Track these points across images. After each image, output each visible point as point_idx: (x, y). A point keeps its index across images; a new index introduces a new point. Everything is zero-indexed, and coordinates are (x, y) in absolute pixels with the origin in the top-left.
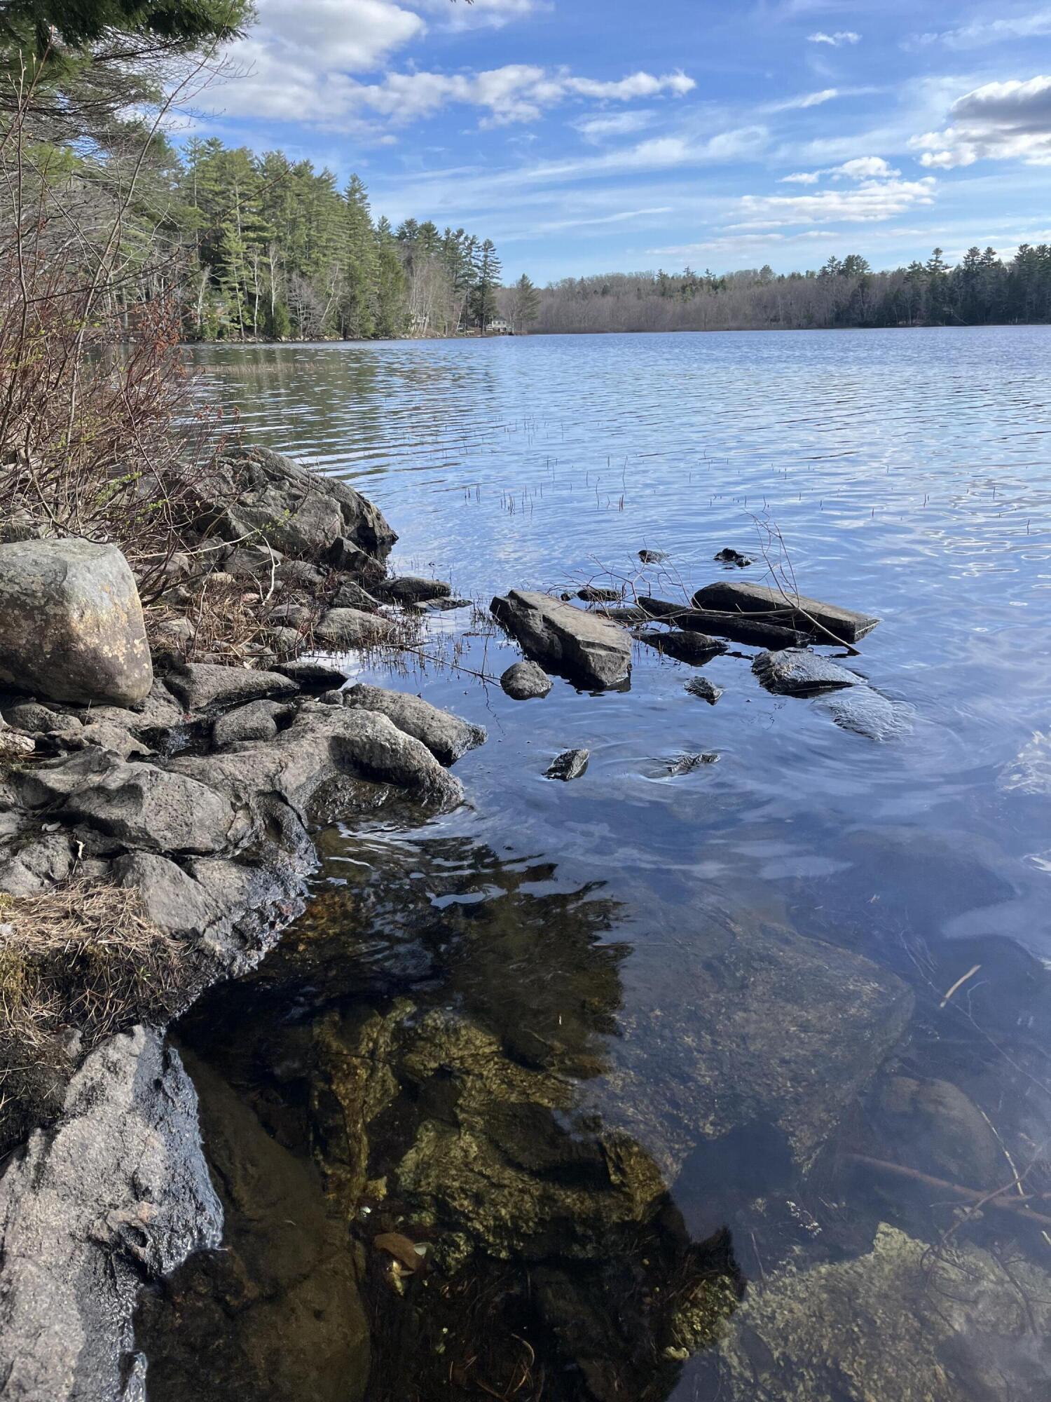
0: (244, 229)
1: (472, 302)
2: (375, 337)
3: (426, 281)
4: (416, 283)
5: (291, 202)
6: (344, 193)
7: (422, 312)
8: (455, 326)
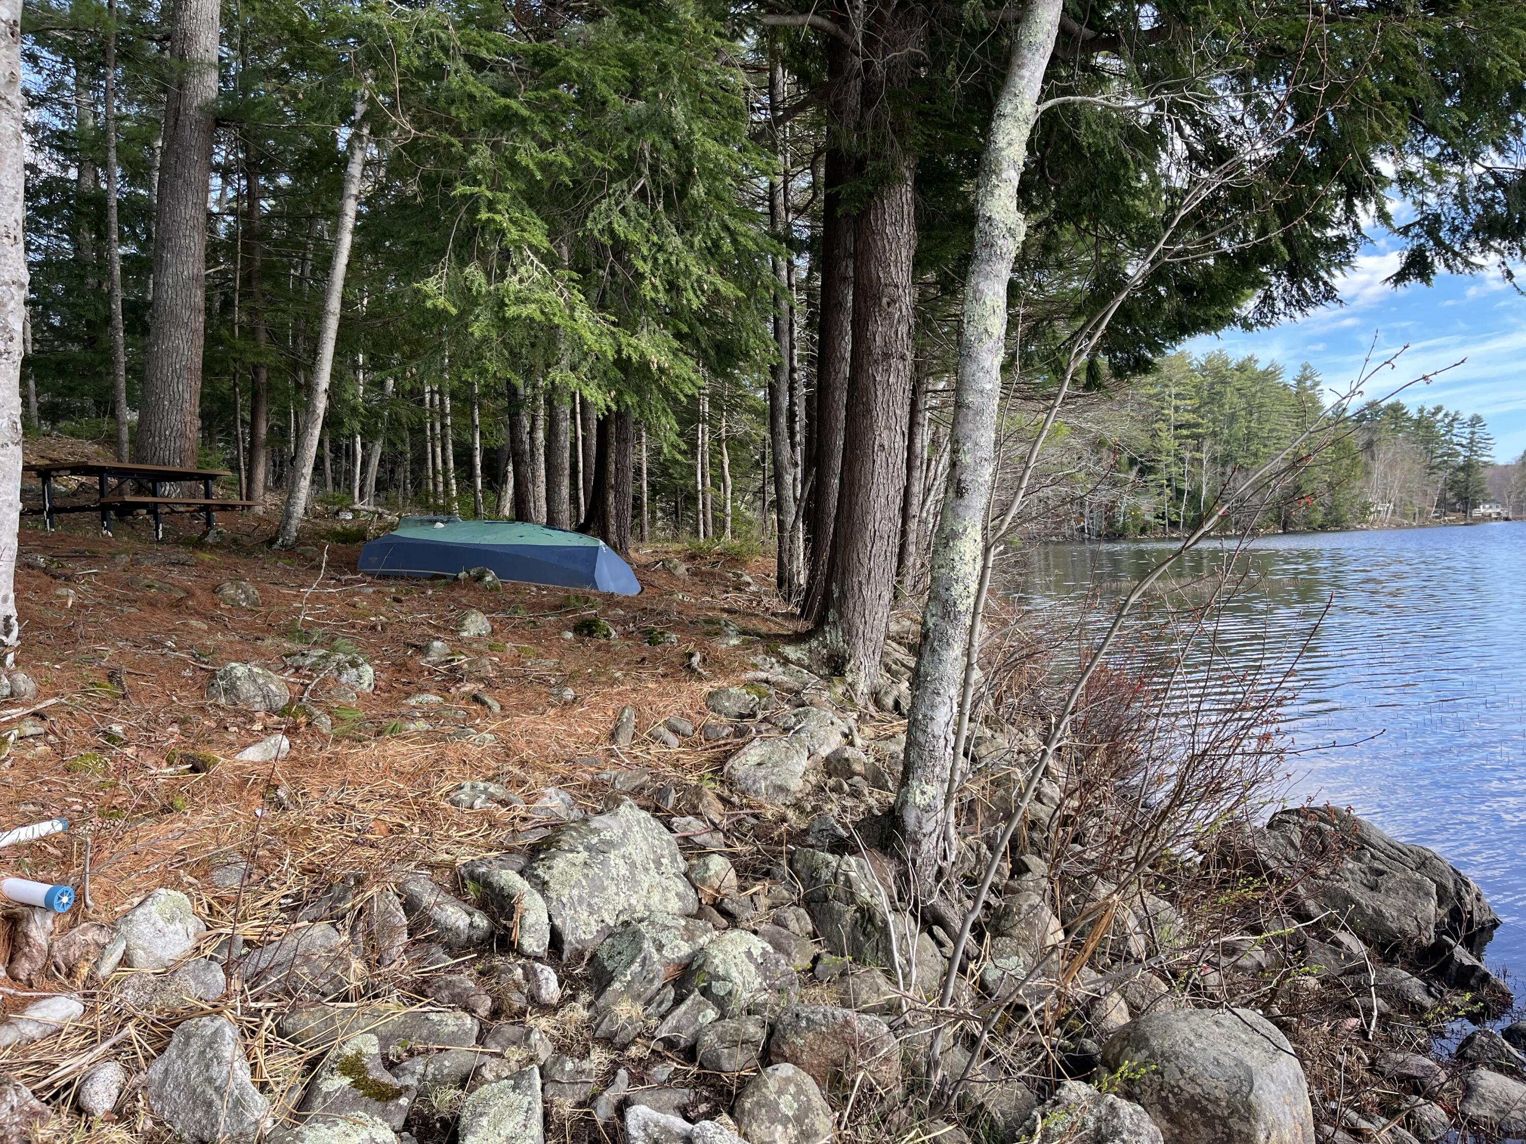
0: (1177, 428)
1: (1452, 485)
2: (1323, 528)
3: (1391, 466)
4: (1378, 468)
5: (1231, 398)
6: (1293, 383)
7: (1384, 498)
8: (1429, 513)
